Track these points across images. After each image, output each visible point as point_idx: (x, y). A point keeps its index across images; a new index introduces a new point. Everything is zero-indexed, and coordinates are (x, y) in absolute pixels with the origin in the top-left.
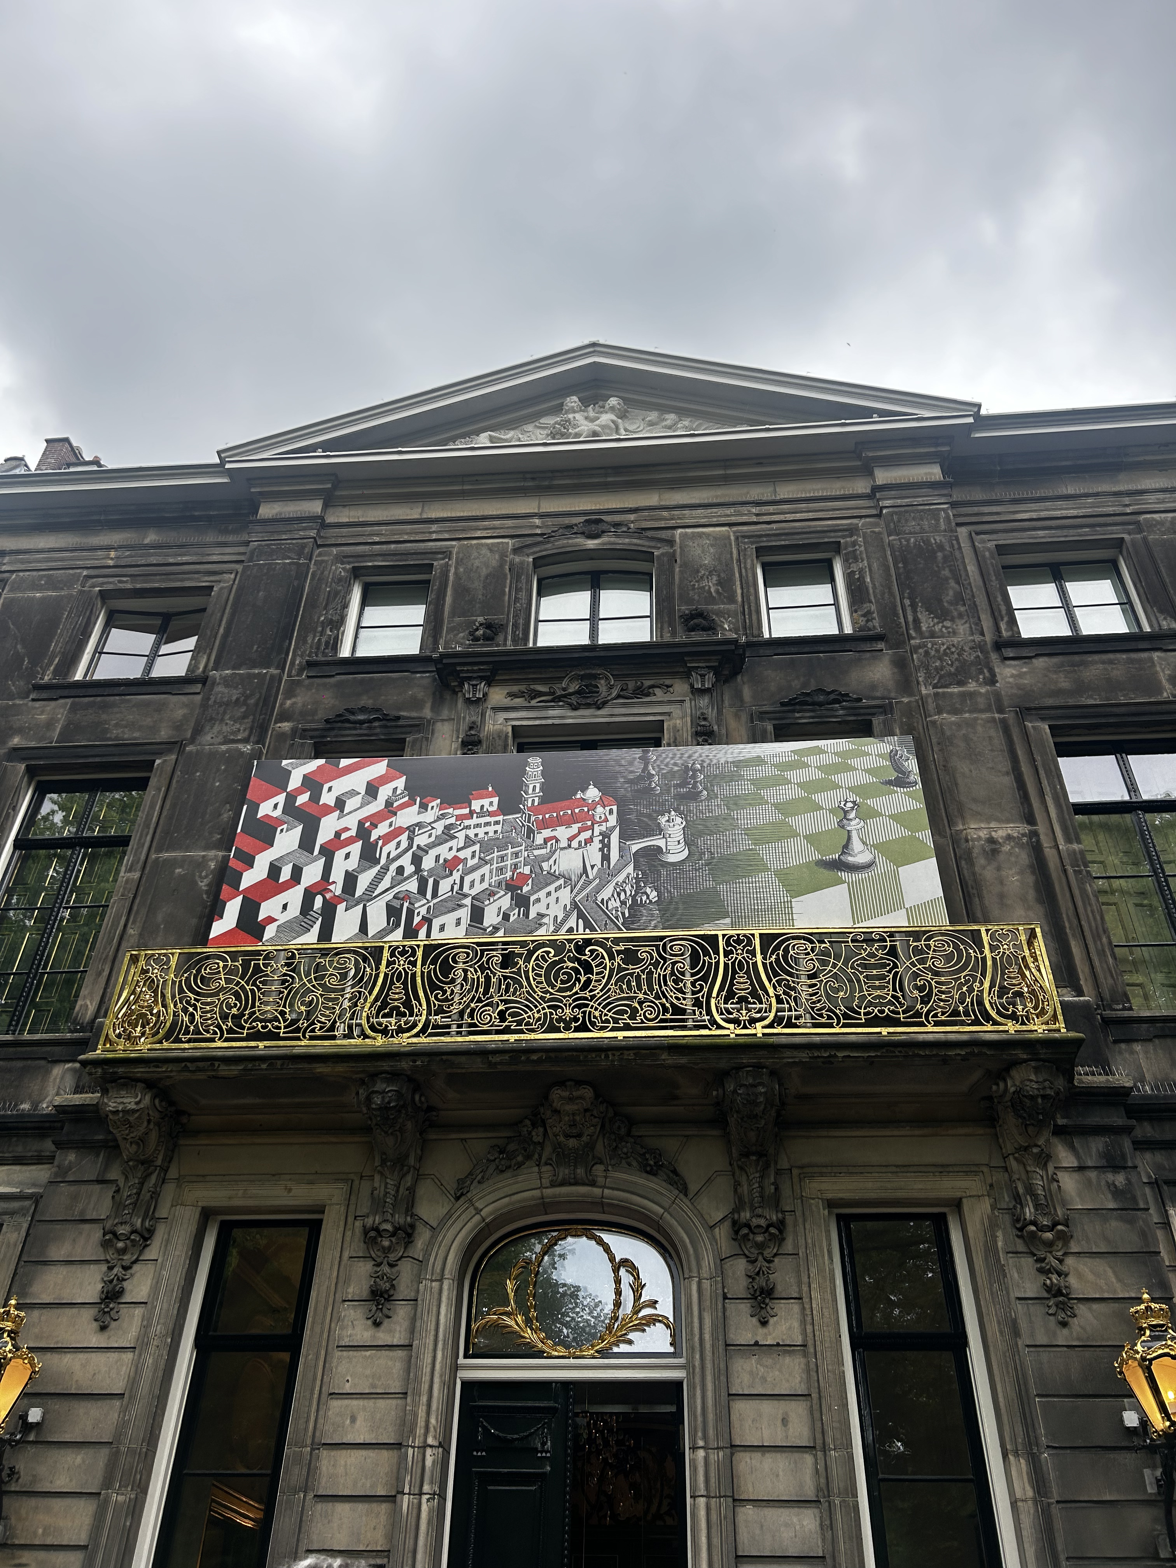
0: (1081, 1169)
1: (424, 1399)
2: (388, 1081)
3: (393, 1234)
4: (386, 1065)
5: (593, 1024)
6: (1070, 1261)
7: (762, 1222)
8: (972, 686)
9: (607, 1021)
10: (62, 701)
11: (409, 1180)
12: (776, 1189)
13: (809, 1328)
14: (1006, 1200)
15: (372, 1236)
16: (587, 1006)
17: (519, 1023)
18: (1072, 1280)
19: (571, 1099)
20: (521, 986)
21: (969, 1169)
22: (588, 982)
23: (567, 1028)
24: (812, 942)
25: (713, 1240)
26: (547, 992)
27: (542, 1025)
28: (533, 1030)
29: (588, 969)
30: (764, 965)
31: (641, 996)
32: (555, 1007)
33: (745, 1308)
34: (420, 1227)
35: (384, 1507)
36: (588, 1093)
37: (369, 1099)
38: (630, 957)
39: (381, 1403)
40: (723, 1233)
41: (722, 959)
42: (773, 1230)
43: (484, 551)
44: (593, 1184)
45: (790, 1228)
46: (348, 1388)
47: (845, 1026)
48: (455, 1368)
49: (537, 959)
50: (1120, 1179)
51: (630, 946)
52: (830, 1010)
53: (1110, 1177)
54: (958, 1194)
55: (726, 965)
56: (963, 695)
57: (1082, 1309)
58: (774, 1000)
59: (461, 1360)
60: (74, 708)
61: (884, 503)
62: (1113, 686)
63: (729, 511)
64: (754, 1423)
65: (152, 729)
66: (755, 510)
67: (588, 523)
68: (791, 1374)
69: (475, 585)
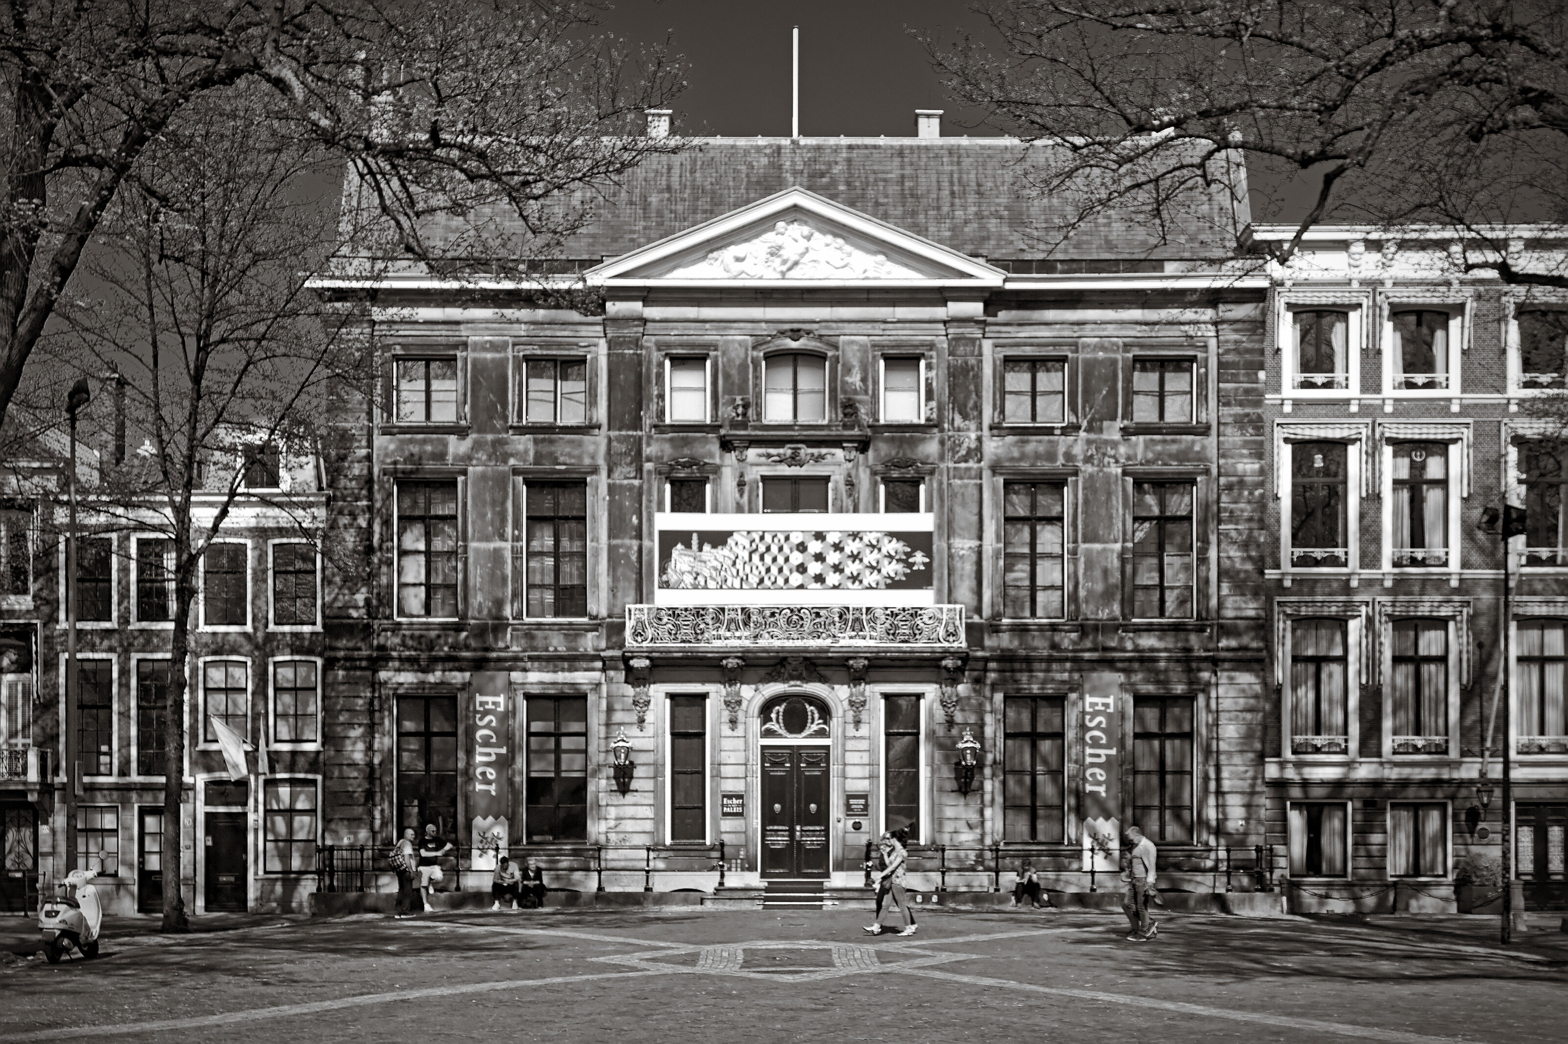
0: (966, 683)
1: (751, 751)
2: (734, 659)
3: (735, 703)
4: (733, 653)
6: (956, 712)
7: (859, 700)
8: (971, 464)
10: (527, 436)
11: (738, 686)
12: (864, 690)
13: (872, 732)
14: (939, 694)
15: (727, 704)
17: (778, 638)
18: (955, 718)
19: (795, 661)
20: (778, 626)
21: (930, 683)
23: (795, 642)
25: (843, 705)
26: (787, 628)
27: (786, 640)
28: (783, 642)
29: (802, 619)
30: (866, 619)
32: (791, 634)
33: (852, 726)
34: (743, 701)
35: (741, 780)
36: (801, 659)
37: (727, 665)
39: (737, 753)
41: (851, 617)
42: (862, 703)
43: (736, 345)
45: (868, 702)
47: (891, 644)
48: (758, 742)
49: (783, 614)
51: (817, 610)
54: (925, 692)
56: (966, 469)
57: (956, 727)
59: (760, 739)
60: (536, 442)
61: (950, 331)
62: (1037, 456)
63: (869, 326)
64: (850, 758)
65: (580, 457)
66: (883, 326)
67: (792, 330)
68: (864, 745)
69: (734, 372)
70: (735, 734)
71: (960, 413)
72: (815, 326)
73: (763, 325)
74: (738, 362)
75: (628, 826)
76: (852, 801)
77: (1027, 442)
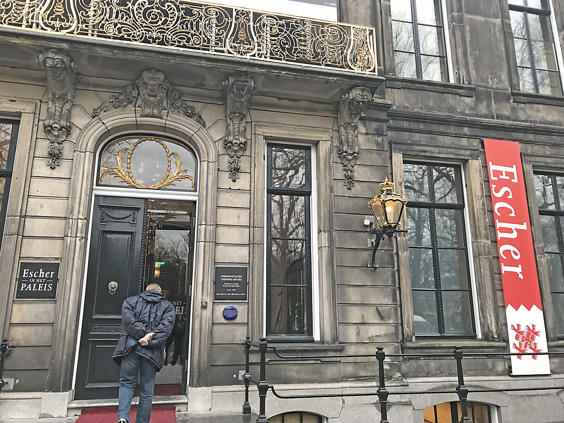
0: (367, 134)
1: (77, 200)
2: (56, 53)
3: (60, 130)
4: (54, 45)
5: (168, 42)
6: (356, 167)
7: (238, 142)
9: (175, 42)
11: (68, 106)
12: (245, 129)
13: (252, 184)
14: (336, 143)
15: (48, 129)
16: (165, 33)
17: (129, 35)
18: (355, 174)
19: (153, 78)
20: (130, 17)
21: (324, 130)
22: (166, 21)
23: (154, 42)
24: (277, 20)
25: (215, 147)
26: (144, 22)
27: (141, 39)
28: (136, 40)
29: (166, 15)
30: (254, 27)
31: (193, 32)
32: (148, 31)
33: (227, 175)
34: (74, 128)
35: (59, 242)
36: (161, 76)
37: (45, 62)
38: (189, 12)
39: (56, 201)
40: (221, 144)
41: (234, 21)
42: (241, 145)
44: (161, 118)
46: (38, 194)
47: (287, 60)
48: (92, 189)
49: (139, 4)
50: (380, 139)
51: (188, 6)
52: (281, 52)
53: (376, 138)
54: (319, 139)
55: (235, 24)
57: (357, 185)
58: (256, 44)
59: (95, 187)
64: (225, 217)
68: (243, 200)
70: (55, 173)
76: (224, 277)
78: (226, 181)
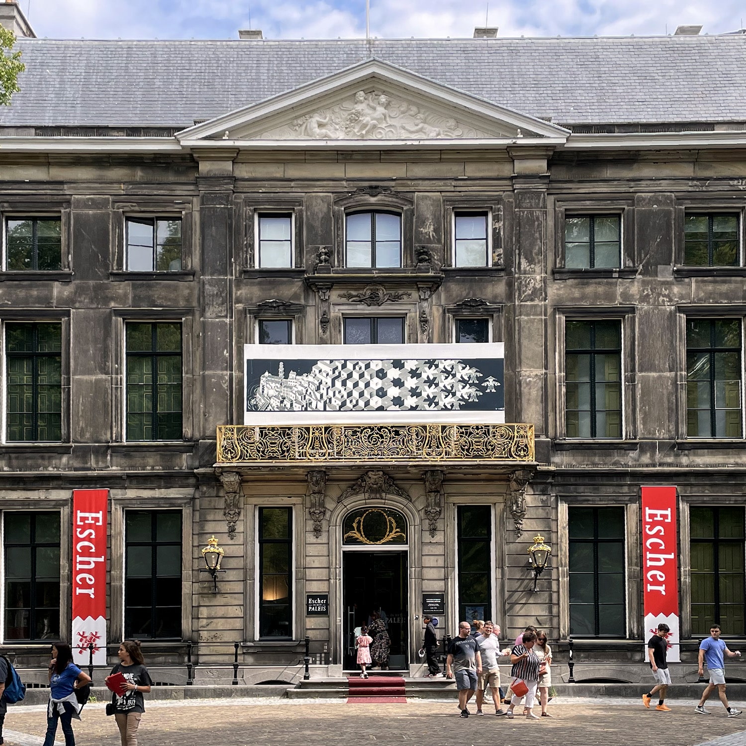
0: (534, 495)
1: (334, 556)
2: (318, 473)
3: (319, 513)
4: (317, 469)
6: (524, 521)
7: (434, 510)
8: (536, 302)
10: (126, 282)
11: (322, 497)
12: (440, 500)
13: (446, 538)
14: (509, 504)
15: (312, 514)
16: (382, 450)
18: (524, 526)
19: (375, 475)
20: (360, 443)
21: (500, 494)
22: (382, 442)
23: (376, 458)
24: (458, 429)
25: (419, 514)
26: (368, 445)
27: (368, 456)
28: (364, 458)
29: (382, 437)
30: (442, 437)
31: (400, 447)
32: (372, 450)
33: (428, 533)
34: (327, 511)
35: (327, 582)
36: (381, 473)
38: (397, 433)
39: (322, 558)
40: (422, 513)
42: (437, 513)
43: (319, 201)
44: (382, 499)
45: (443, 511)
46: (311, 554)
49: (364, 433)
51: (396, 429)
53: (542, 497)
54: (495, 502)
55: (429, 436)
56: (532, 306)
57: (524, 533)
59: (342, 546)
60: (134, 287)
61: (516, 186)
62: (597, 296)
63: (441, 183)
64: (428, 561)
65: (175, 300)
66: (454, 183)
67: (371, 187)
68: (440, 550)
69: (317, 224)
70: (319, 541)
71: (526, 258)
72: (393, 184)
73: (344, 183)
74: (320, 216)
75: (220, 624)
76: (428, 601)
77: (587, 284)
78: (427, 537)
